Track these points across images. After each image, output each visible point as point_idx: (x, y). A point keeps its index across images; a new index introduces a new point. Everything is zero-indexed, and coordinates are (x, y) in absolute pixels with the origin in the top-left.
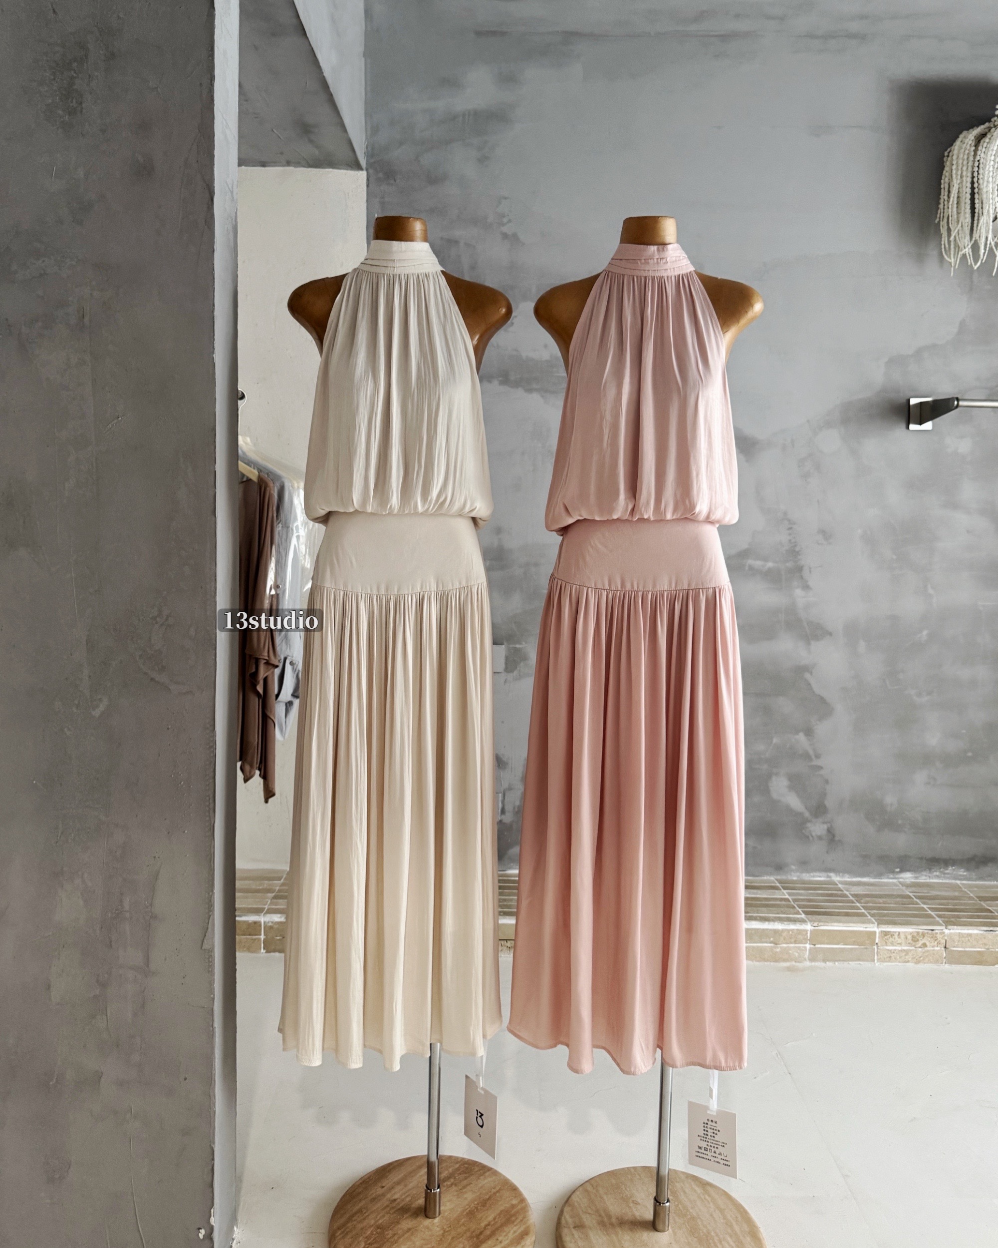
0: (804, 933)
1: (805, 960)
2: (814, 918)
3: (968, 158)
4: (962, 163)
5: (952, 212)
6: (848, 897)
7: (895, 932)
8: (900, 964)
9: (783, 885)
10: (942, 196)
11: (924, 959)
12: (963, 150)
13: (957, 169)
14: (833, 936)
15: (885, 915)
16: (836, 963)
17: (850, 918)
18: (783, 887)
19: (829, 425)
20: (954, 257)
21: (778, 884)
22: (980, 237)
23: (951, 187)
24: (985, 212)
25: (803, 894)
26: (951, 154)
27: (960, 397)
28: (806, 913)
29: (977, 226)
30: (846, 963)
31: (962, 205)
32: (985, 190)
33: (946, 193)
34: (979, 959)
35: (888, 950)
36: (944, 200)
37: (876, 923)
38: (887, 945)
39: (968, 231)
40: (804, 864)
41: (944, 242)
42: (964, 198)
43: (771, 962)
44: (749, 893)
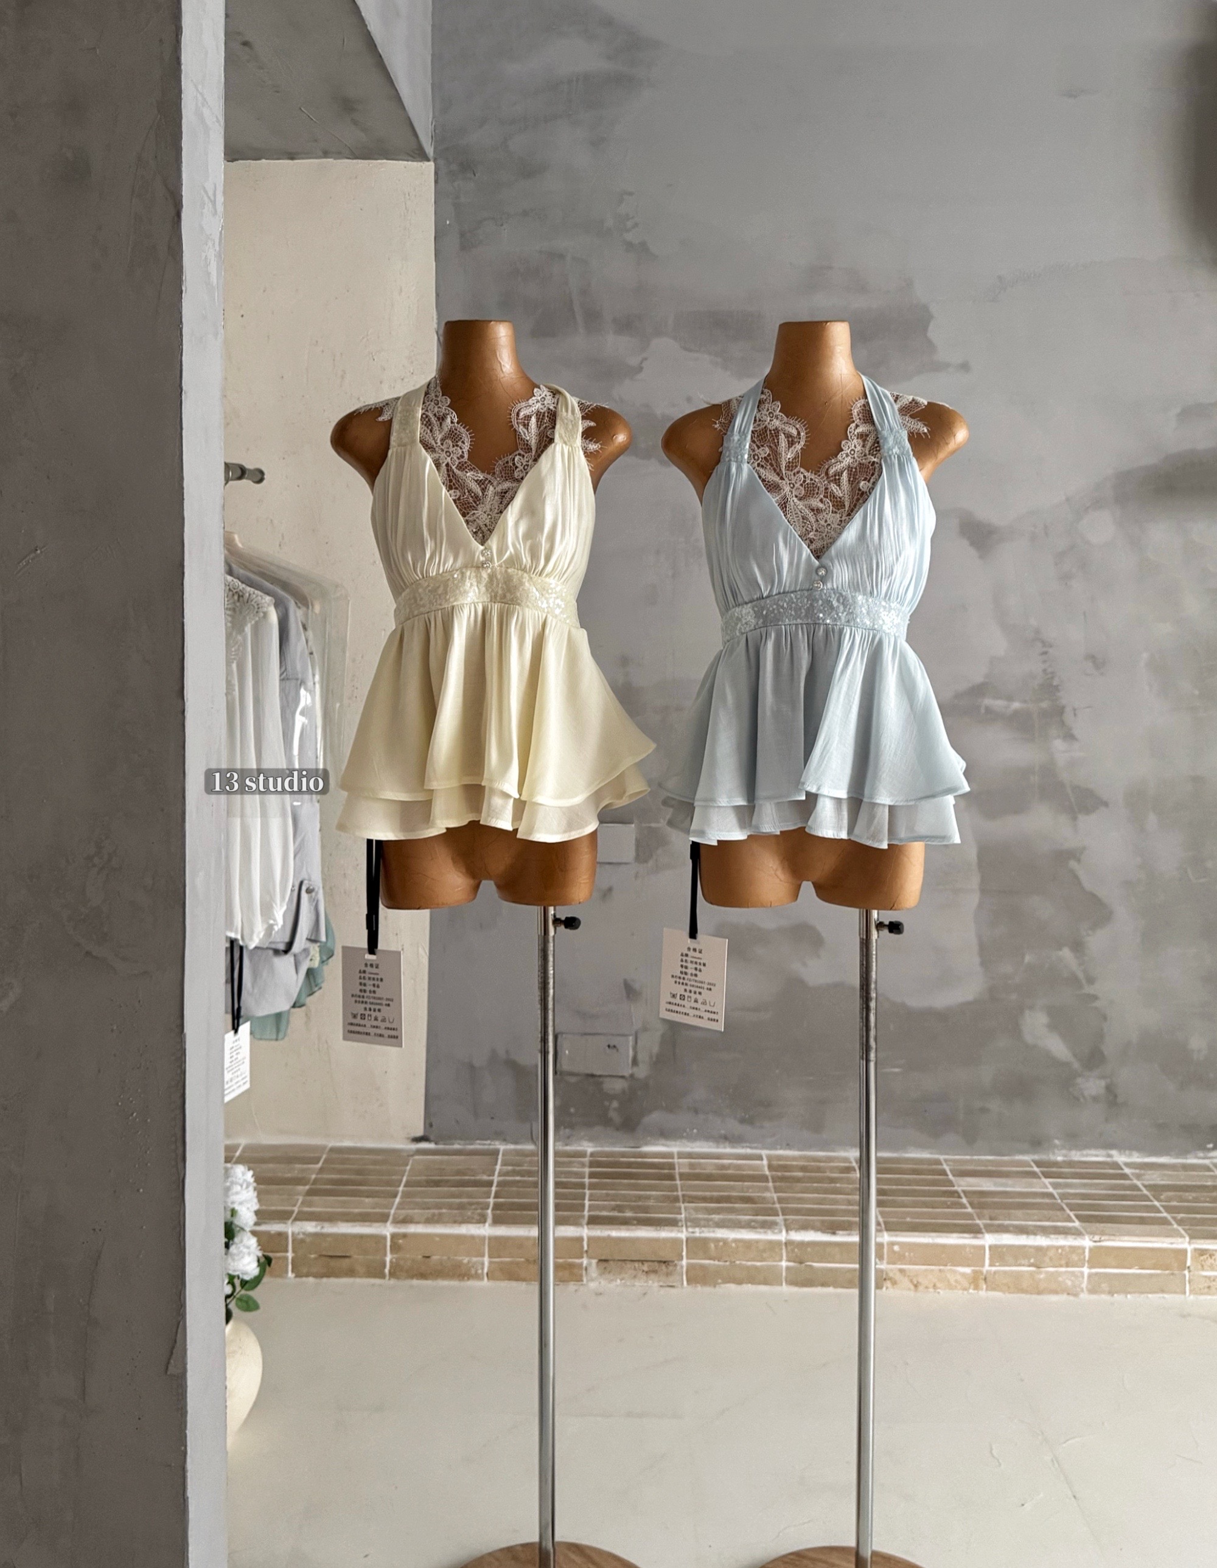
0: (1080, 1251)
1: (1082, 1291)
2: (1093, 1227)
6: (1139, 1190)
7: (1215, 1251)
9: (1042, 1169)
14: (1123, 1257)
15: (1202, 1222)
16: (1129, 1296)
17: (1148, 1228)
18: (1043, 1173)
19: (1099, 503)
21: (1036, 1169)
25: (1077, 1187)
28: (1081, 1219)
30: (1142, 1296)
35: (1206, 1277)
37: (1187, 1239)
38: (1203, 1270)
40: (1073, 1138)
43: (1031, 1294)
44: (995, 1185)
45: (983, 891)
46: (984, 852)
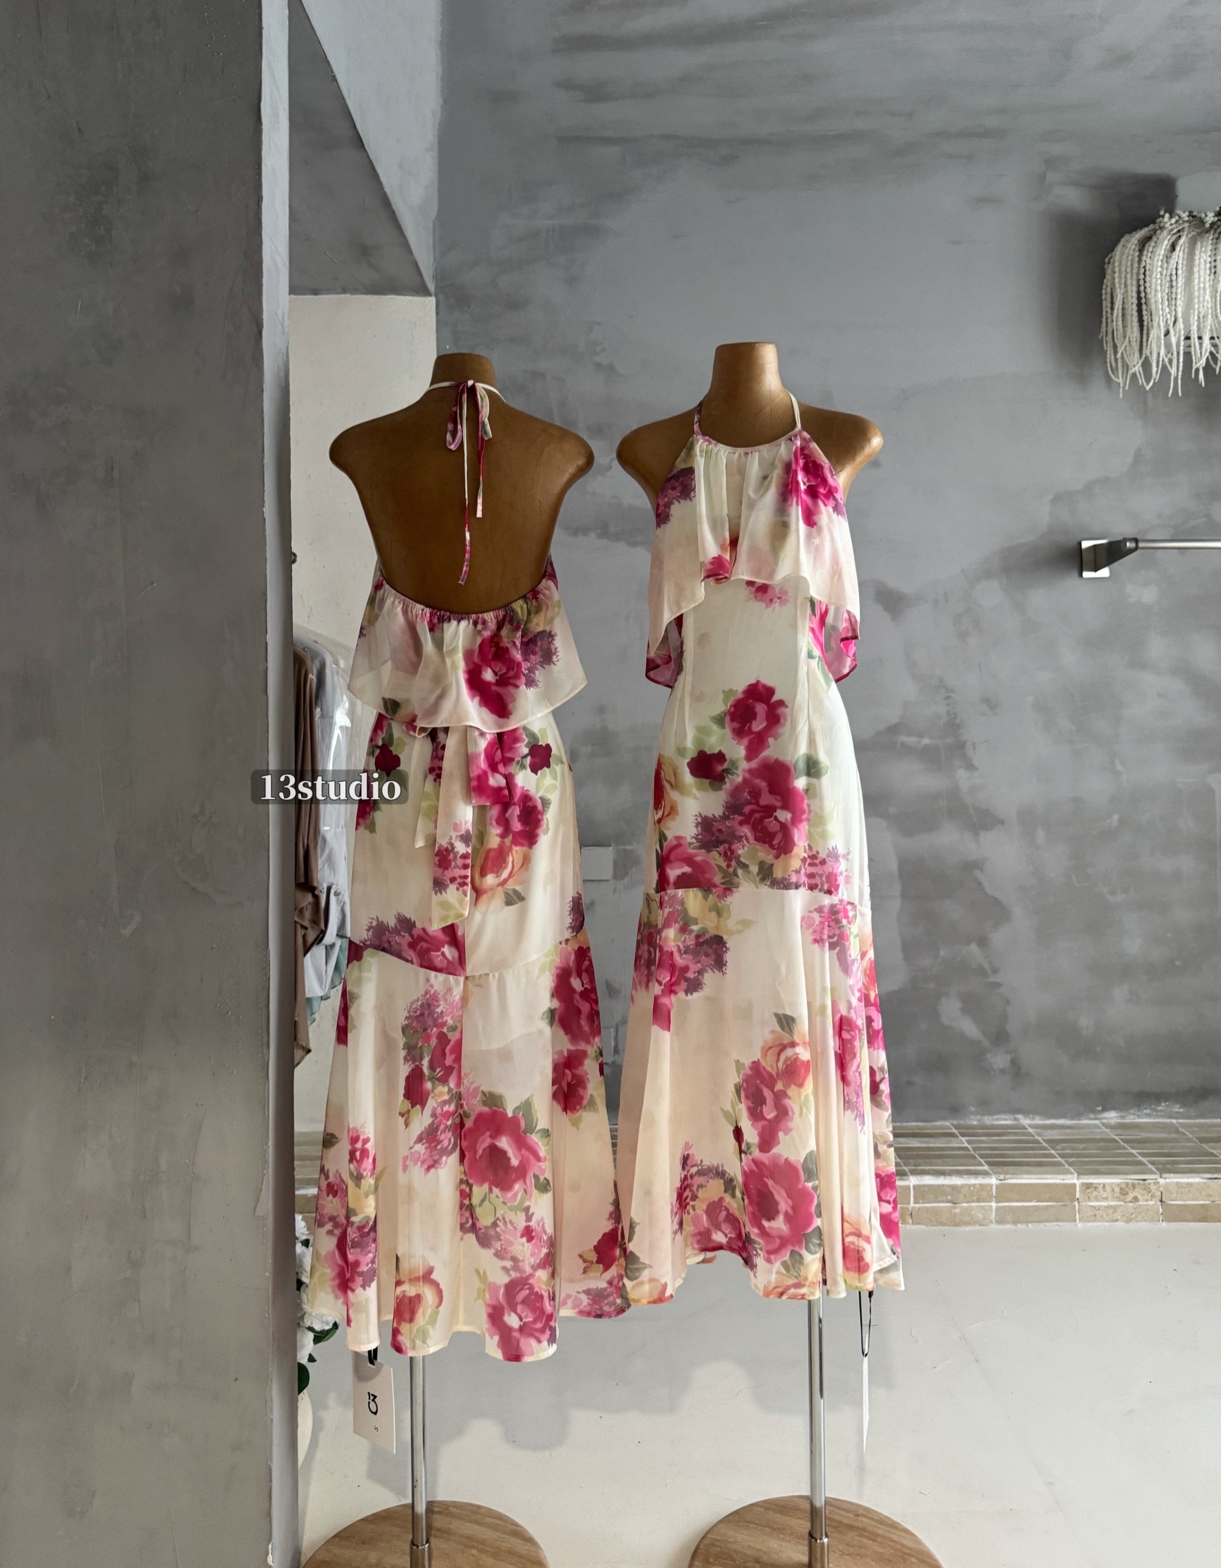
0: (989, 1188)
1: (992, 1222)
2: (999, 1170)
3: (1132, 265)
4: (1126, 270)
5: (1117, 325)
6: (1040, 1143)
7: (1100, 1184)
8: (1107, 1224)
9: (960, 1131)
10: (1104, 310)
11: (1136, 1217)
12: (1125, 256)
13: (1120, 277)
14: (1024, 1192)
15: (1087, 1163)
16: (1030, 1225)
17: (1044, 1169)
18: (960, 1133)
19: (988, 574)
20: (1123, 377)
21: (954, 1131)
22: (1151, 353)
23: (1115, 297)
24: (1155, 324)
25: (985, 1141)
26: (1112, 260)
27: (1139, 537)
28: (989, 1164)
29: (1147, 340)
30: (1041, 1225)
31: (1128, 317)
32: (1153, 301)
33: (1109, 305)
34: (1203, 1215)
35: (1092, 1206)
36: (1107, 312)
37: (1076, 1175)
38: (1090, 1201)
39: (1136, 348)
40: (986, 1106)
41: (1110, 359)
42: (1130, 310)
43: (949, 1226)
44: (920, 1142)
45: (904, 896)
46: (903, 863)
